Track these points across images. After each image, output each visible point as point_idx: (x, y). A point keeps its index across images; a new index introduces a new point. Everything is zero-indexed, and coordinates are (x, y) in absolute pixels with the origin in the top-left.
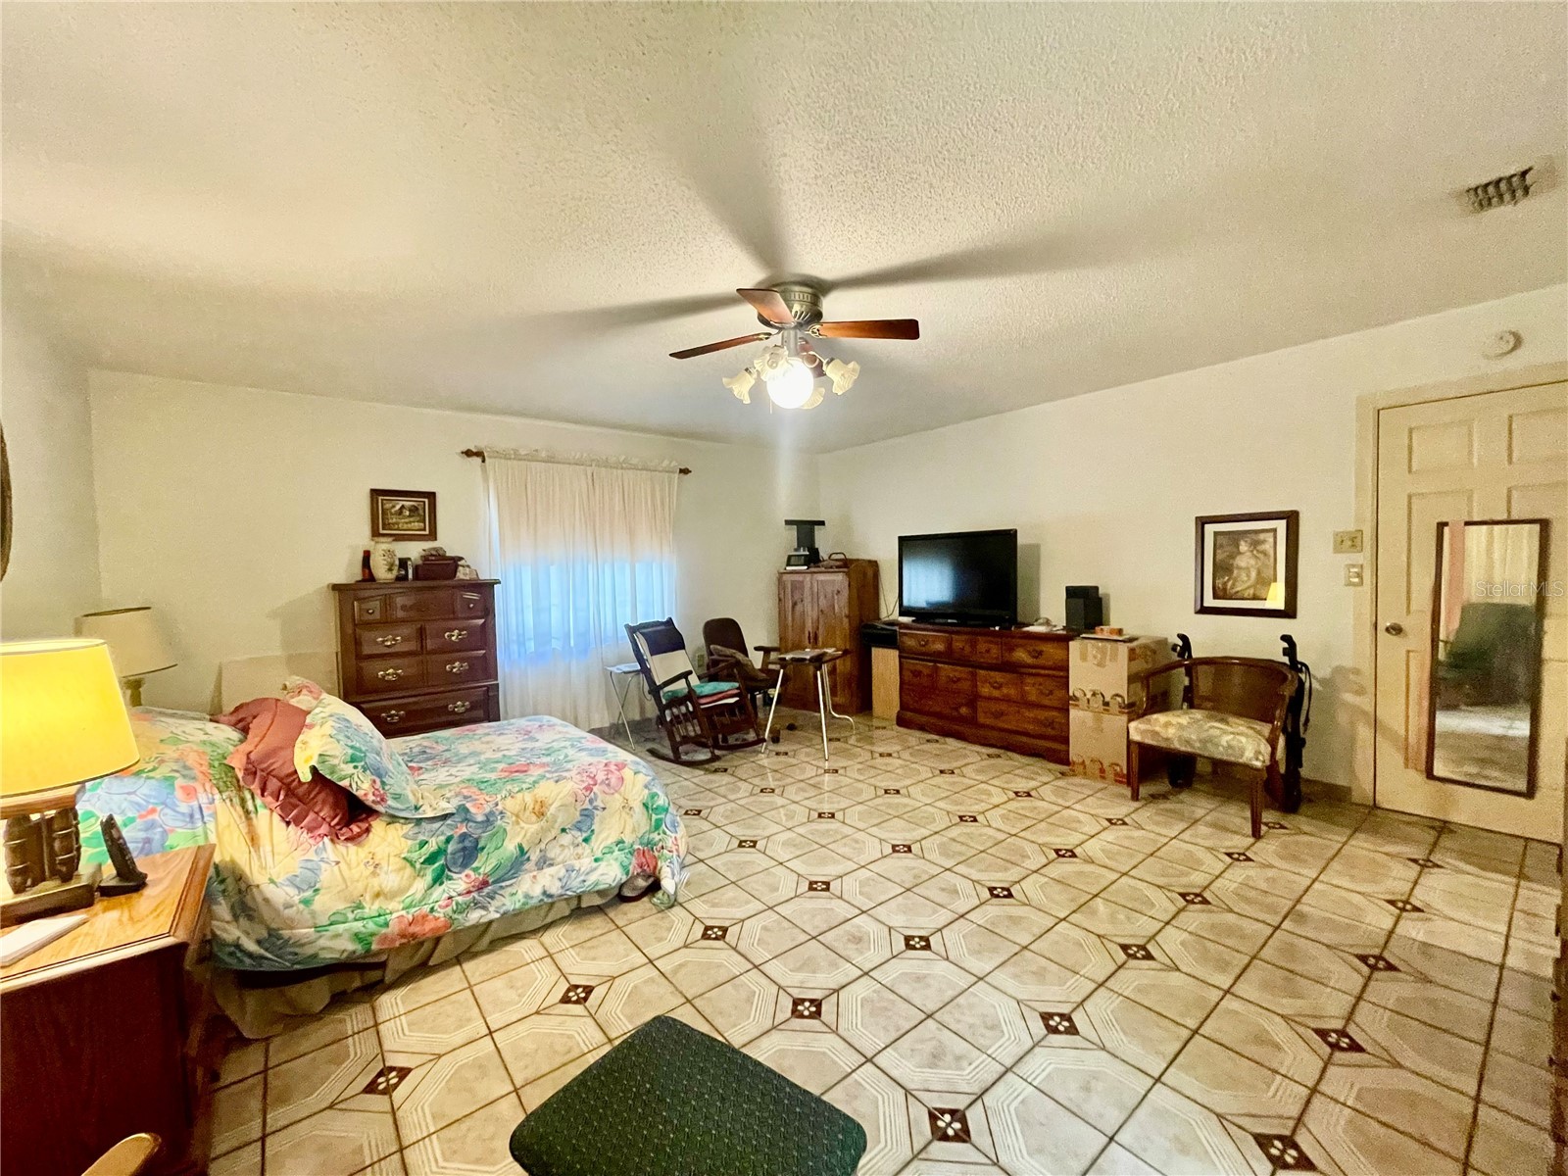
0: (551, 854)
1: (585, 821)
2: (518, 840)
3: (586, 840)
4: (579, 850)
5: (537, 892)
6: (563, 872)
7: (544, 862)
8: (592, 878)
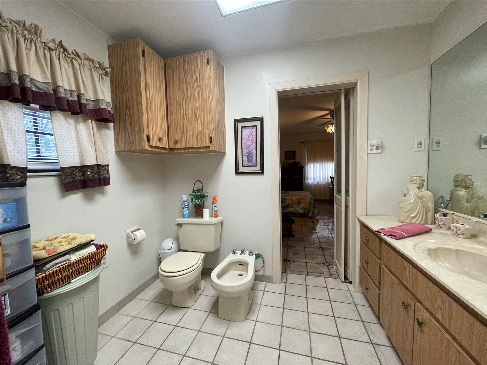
0: (293, 206)
1: (299, 203)
2: (288, 203)
3: (298, 206)
4: (297, 207)
5: (290, 210)
6: (294, 209)
7: (292, 207)
8: (299, 211)
